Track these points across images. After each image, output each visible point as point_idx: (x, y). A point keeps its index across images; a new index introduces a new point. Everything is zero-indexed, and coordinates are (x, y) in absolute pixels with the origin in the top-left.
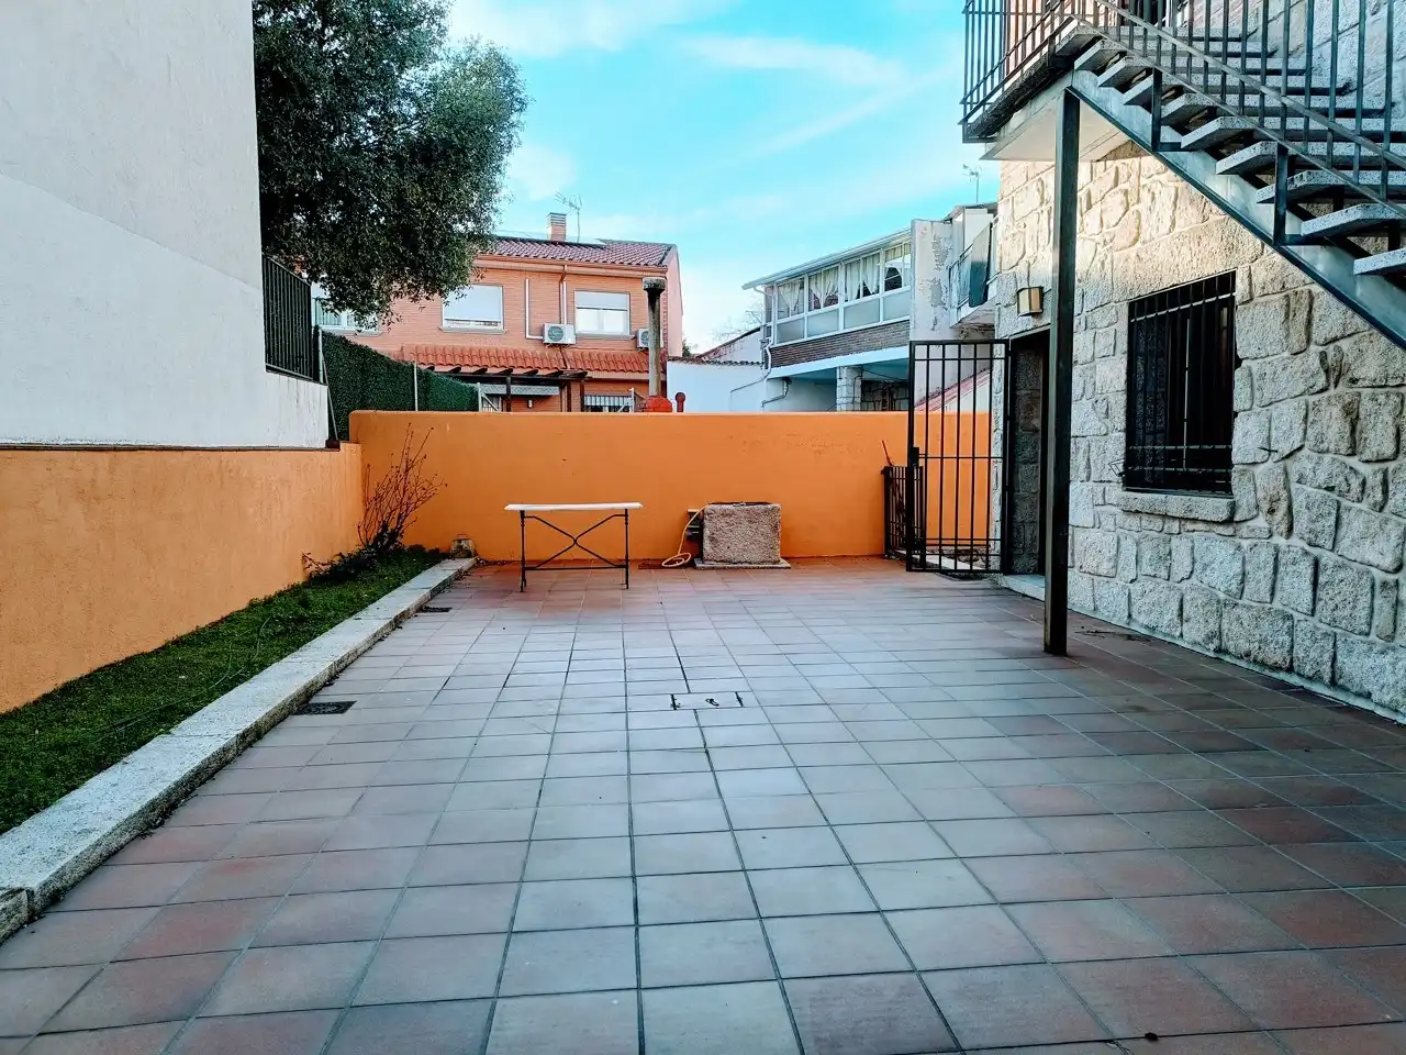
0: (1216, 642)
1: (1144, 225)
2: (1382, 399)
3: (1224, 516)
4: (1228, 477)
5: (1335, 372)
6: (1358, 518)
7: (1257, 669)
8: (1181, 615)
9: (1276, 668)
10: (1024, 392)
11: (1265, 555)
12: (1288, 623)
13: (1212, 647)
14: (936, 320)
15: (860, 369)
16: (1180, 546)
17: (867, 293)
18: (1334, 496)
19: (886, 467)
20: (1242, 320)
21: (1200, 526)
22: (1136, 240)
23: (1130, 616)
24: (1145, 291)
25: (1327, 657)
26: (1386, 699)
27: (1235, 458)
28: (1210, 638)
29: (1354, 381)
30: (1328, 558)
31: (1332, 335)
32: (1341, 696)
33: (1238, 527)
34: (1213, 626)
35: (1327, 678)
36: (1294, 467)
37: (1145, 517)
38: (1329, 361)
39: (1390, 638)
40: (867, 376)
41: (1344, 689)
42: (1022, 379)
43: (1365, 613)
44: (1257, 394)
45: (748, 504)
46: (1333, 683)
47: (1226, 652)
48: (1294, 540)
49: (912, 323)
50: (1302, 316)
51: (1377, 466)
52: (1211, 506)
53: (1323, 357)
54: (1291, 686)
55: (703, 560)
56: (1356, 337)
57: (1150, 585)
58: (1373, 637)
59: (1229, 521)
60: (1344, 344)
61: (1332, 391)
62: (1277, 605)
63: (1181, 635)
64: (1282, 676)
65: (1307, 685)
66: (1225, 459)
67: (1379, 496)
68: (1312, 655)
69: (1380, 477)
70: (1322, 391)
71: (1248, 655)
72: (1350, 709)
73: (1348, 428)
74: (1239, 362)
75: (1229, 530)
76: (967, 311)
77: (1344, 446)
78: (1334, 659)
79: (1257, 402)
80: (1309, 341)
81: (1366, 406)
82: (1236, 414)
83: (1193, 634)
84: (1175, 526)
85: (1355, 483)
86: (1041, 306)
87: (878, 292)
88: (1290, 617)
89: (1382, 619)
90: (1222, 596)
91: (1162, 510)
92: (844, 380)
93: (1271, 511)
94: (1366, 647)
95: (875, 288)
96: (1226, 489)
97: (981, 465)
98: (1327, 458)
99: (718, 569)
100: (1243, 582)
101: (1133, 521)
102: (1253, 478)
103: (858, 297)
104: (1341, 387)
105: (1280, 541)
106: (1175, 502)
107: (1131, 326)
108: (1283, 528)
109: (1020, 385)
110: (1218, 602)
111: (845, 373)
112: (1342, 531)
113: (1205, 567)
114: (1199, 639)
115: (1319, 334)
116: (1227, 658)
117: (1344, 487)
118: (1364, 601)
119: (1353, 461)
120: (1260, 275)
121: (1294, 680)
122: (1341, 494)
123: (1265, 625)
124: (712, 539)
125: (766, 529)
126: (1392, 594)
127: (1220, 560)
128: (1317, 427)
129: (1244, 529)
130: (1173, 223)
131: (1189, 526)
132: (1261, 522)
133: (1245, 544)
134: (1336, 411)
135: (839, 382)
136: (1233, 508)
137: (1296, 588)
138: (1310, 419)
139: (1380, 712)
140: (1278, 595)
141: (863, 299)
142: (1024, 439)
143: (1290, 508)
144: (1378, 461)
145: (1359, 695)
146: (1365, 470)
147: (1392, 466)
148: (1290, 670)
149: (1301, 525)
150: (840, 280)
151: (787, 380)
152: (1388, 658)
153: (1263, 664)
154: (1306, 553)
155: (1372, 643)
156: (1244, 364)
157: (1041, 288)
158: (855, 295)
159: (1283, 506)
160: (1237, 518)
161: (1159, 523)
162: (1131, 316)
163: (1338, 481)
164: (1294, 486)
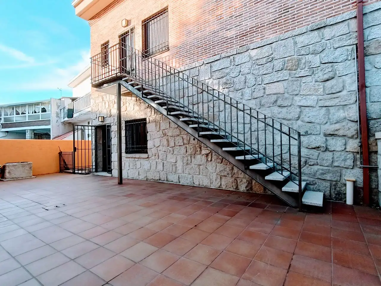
0: (146, 178)
1: (128, 108)
2: (172, 138)
3: (147, 157)
4: (147, 151)
5: (165, 135)
6: (169, 156)
7: (154, 181)
8: (139, 175)
9: (158, 180)
10: (98, 136)
11: (154, 163)
12: (159, 173)
13: (145, 179)
14: (57, 120)
15: (34, 130)
16: (138, 163)
17: (35, 112)
18: (166, 153)
19: (60, 152)
20: (148, 125)
21: (142, 159)
22: (126, 111)
23: (128, 176)
24: (128, 119)
25: (166, 177)
26: (175, 181)
27: (148, 148)
28: (145, 177)
29: (168, 136)
30: (165, 162)
31: (164, 129)
32: (169, 182)
33: (149, 159)
34: (145, 175)
35: (166, 180)
36: (159, 149)
37: (130, 159)
38: (164, 133)
39: (175, 172)
40: (35, 132)
41: (169, 181)
42: (98, 134)
43: (171, 169)
44: (151, 137)
45: (21, 163)
46: (167, 181)
47: (148, 179)
48: (159, 160)
49: (51, 120)
50: (158, 126)
51: (172, 148)
52: (144, 155)
53: (163, 132)
54: (160, 182)
55: (6, 178)
56: (167, 129)
57: (132, 170)
58: (173, 172)
59: (148, 158)
60: (166, 130)
61: (164, 137)
62: (157, 170)
63: (139, 178)
64: (158, 181)
65: (163, 182)
66: (146, 148)
67: (172, 152)
68: (163, 177)
69: (172, 149)
70: (163, 137)
71: (152, 179)
72: (170, 184)
73: (167, 143)
74: (148, 132)
75: (148, 159)
76: (66, 119)
77: (167, 145)
78: (167, 177)
79: (152, 138)
80: (160, 129)
81: (170, 139)
82: (148, 141)
83: (142, 177)
84: (137, 159)
85: (169, 151)
86: (104, 120)
87: (39, 112)
88: (159, 172)
89: (174, 170)
90: (147, 170)
91: (134, 157)
92: (28, 133)
93: (155, 156)
94: (171, 174)
95: (38, 112)
96: (147, 152)
97: (90, 151)
98: (164, 147)
99: (12, 180)
100: (150, 167)
101: (128, 159)
102: (151, 151)
103: (33, 113)
104: (166, 136)
105: (157, 160)
106: (137, 155)
107: (125, 125)
108: (157, 158)
109: (97, 135)
110: (146, 171)
111: (29, 131)
112: (167, 157)
113: (143, 166)
114: (143, 178)
115: (162, 128)
116: (148, 180)
117: (167, 151)
118: (171, 168)
119: (168, 147)
120: (151, 119)
121: (160, 181)
122: (167, 152)
123: (155, 174)
124: (9, 173)
125: (28, 168)
126: (175, 166)
127: (146, 164)
128: (163, 143)
129: (150, 159)
130: (134, 109)
131: (140, 159)
132: (153, 157)
133: (151, 161)
134: (165, 140)
135: (27, 133)
136: (148, 155)
137: (160, 167)
138: (161, 141)
139: (175, 183)
140: (157, 169)
141: (34, 114)
142: (99, 145)
143: (158, 155)
144: (172, 147)
145: (171, 181)
146: (170, 149)
147: (174, 148)
148: (160, 180)
149: (160, 157)
150: (27, 108)
151: (7, 132)
152: (175, 175)
153: (155, 180)
154: (161, 162)
155: (173, 173)
156: (149, 133)
157: (104, 117)
158: (32, 112)
159: (157, 155)
160: (149, 157)
161: (133, 159)
162: (125, 123)
163: (166, 150)
164: (159, 152)
